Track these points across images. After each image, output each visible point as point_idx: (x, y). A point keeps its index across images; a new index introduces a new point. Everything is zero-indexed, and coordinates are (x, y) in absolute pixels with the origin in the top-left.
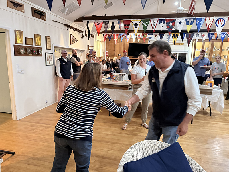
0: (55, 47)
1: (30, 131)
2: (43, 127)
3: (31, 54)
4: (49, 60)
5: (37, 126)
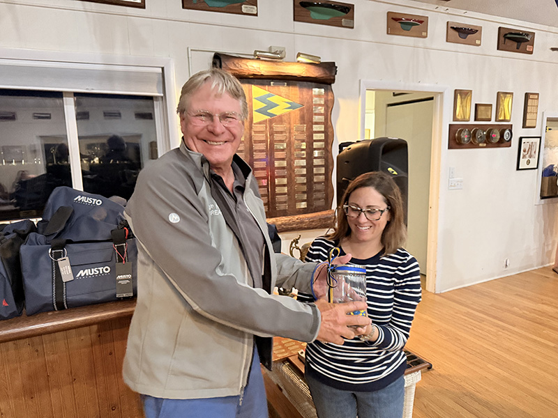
0: (549, 120)
1: (465, 328)
2: (498, 327)
3: (485, 142)
4: (527, 156)
5: (482, 321)
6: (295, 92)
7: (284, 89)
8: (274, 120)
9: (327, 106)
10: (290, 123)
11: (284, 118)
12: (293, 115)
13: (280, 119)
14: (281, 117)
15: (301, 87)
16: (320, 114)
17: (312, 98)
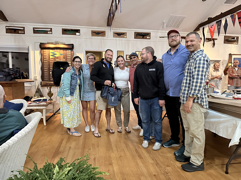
6: (62, 51)
7: (58, 50)
8: (56, 58)
9: (72, 55)
10: (60, 59)
11: (59, 57)
12: (61, 57)
13: (58, 58)
14: (58, 57)
15: (63, 50)
16: (69, 57)
17: (67, 53)
